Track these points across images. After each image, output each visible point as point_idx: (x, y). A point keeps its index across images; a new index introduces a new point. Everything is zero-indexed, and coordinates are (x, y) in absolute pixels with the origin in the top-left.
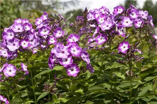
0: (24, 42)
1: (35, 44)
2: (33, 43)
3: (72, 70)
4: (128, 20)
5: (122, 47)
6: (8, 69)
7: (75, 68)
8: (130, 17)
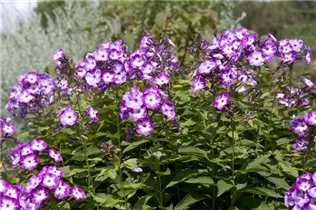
0: (108, 74)
1: (123, 78)
2: (120, 77)
3: (145, 126)
4: (259, 55)
5: (219, 101)
6: (67, 114)
7: (148, 124)
8: (262, 52)
